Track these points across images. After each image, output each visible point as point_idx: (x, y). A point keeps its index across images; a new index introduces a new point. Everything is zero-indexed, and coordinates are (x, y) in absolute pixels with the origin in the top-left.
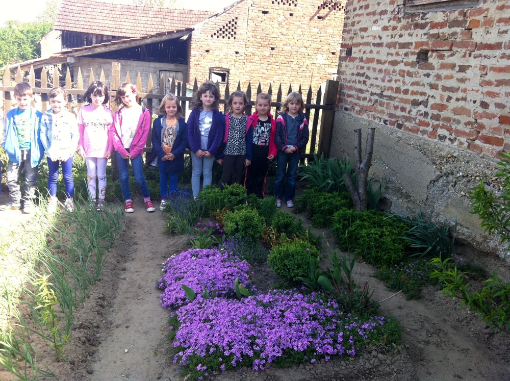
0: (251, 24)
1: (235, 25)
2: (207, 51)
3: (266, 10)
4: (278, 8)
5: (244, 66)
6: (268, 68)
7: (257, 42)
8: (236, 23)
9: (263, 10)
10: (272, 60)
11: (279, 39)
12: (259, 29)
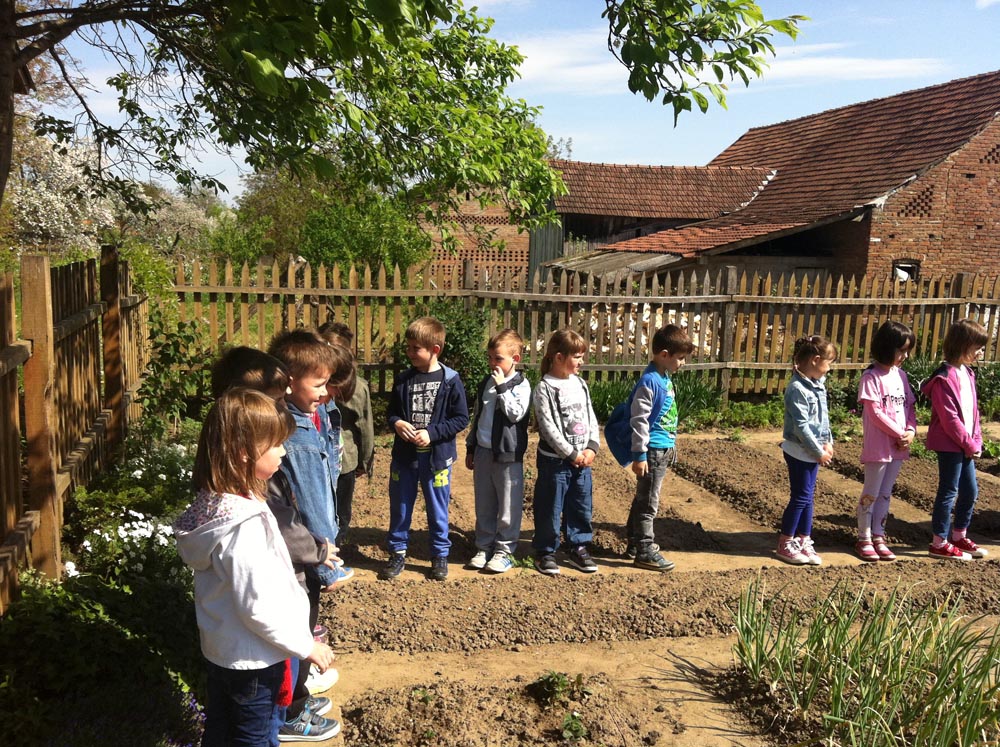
0: (952, 193)
1: (931, 197)
2: (892, 236)
3: (972, 172)
4: (988, 168)
5: (941, 255)
6: (973, 255)
7: (960, 219)
8: (931, 193)
9: (968, 172)
10: (978, 243)
11: (988, 213)
12: (963, 200)
